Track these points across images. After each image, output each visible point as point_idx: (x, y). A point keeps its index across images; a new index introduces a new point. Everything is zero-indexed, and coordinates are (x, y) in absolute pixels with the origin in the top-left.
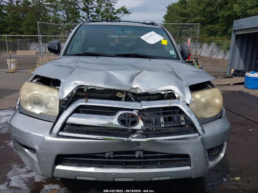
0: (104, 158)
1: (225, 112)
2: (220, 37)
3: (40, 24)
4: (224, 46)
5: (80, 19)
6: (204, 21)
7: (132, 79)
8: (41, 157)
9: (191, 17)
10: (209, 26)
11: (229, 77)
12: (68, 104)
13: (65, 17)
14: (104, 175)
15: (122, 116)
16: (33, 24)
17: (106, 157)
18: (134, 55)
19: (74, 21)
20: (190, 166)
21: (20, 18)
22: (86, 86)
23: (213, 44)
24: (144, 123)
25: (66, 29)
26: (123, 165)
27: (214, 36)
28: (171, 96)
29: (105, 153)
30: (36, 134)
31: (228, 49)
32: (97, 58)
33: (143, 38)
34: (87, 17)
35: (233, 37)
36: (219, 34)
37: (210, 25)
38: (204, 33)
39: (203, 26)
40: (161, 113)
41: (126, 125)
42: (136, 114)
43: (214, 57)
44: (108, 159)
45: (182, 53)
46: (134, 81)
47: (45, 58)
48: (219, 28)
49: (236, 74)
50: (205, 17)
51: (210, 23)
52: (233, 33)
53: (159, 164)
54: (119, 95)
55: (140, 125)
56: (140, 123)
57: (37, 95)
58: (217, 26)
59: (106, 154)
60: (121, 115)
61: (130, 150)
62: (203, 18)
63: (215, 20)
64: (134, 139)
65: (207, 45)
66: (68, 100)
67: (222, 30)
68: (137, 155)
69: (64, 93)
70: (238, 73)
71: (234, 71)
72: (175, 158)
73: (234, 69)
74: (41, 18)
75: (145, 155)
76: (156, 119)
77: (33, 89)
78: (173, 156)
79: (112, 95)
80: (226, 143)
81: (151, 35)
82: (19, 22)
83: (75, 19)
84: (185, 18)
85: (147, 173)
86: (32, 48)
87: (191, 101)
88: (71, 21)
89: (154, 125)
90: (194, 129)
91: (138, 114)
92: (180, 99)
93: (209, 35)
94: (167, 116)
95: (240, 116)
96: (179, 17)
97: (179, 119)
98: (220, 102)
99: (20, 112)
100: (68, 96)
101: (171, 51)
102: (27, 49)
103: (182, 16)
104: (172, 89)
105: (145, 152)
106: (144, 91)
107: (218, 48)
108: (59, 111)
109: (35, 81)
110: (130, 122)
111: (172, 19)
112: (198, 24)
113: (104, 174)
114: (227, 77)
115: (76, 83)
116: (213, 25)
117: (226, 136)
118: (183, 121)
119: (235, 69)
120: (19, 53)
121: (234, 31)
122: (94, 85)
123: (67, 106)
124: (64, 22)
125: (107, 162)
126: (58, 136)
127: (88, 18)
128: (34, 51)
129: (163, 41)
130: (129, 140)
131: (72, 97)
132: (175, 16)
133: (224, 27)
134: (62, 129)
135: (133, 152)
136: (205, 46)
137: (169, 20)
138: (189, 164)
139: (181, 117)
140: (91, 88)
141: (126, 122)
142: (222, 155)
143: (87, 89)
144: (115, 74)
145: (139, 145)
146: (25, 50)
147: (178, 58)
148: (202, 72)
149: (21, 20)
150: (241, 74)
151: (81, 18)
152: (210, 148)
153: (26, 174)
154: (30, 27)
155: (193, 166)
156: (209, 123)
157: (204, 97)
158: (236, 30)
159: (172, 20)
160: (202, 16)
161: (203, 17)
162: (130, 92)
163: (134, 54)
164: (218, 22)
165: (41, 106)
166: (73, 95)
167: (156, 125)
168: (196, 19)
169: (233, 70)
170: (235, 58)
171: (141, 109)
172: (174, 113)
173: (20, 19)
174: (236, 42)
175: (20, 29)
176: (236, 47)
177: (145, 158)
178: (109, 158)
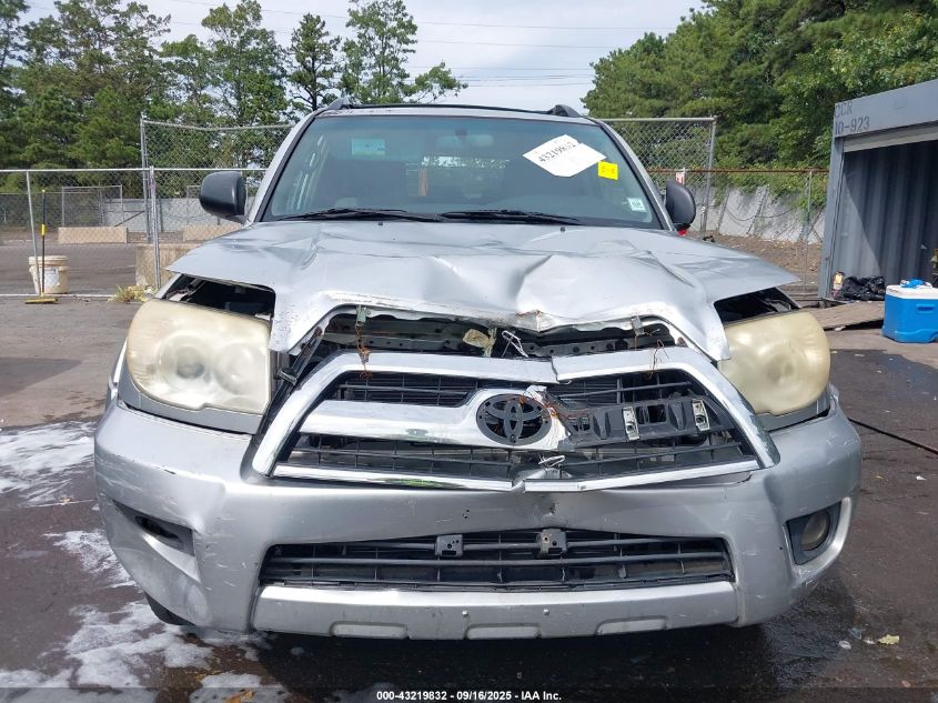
0: (430, 554)
1: (837, 398)
2: (786, 164)
3: (150, 128)
4: (800, 197)
5: (284, 114)
6: (729, 109)
7: (516, 283)
8: (210, 555)
9: (681, 98)
10: (746, 130)
11: (829, 304)
12: (302, 369)
13: (230, 106)
14: (434, 615)
15: (491, 406)
16: (118, 132)
17: (439, 551)
18: (505, 216)
19: (263, 118)
20: (731, 579)
21: (68, 111)
22: (363, 306)
23: (761, 193)
24: (567, 429)
25: (236, 148)
26: (497, 580)
27: (765, 162)
28: (655, 335)
29: (432, 539)
30: (195, 476)
31: (819, 206)
32: (381, 224)
33: (533, 156)
34: (309, 106)
35: (836, 162)
36: (783, 154)
37: (749, 126)
38: (728, 153)
39: (723, 127)
40: (619, 395)
41: (504, 435)
42: (539, 398)
43: (768, 235)
44: (442, 558)
45: (670, 208)
46: (523, 291)
47: (165, 249)
48: (780, 134)
49: (853, 291)
50: (731, 96)
51: (750, 118)
52: (833, 146)
53: (623, 573)
54: (471, 338)
55: (555, 436)
56: (552, 428)
57: (187, 345)
58: (774, 128)
59: (438, 540)
60: (487, 403)
61: (522, 525)
62: (722, 102)
63: (763, 107)
64: (535, 483)
65: (741, 194)
66: (302, 353)
67: (795, 142)
68: (545, 544)
69: (289, 331)
70: (859, 289)
71: (844, 282)
72: (676, 553)
73: (843, 274)
74: (148, 112)
75: (571, 544)
76: (607, 415)
77: (176, 323)
78: (669, 544)
79: (448, 342)
80: (847, 500)
81: (561, 149)
82: (66, 126)
83: (267, 114)
84: (658, 103)
85: (583, 605)
86: (112, 217)
87: (726, 350)
88: (252, 119)
89: (603, 434)
90: (740, 446)
91: (546, 399)
92: (686, 346)
93: (748, 162)
94: (645, 404)
95: (879, 432)
96: (637, 98)
97: (687, 412)
98: (821, 359)
99: (129, 406)
100: (304, 341)
101: (631, 201)
102: (95, 223)
103: (649, 96)
104: (656, 313)
105: (573, 534)
106: (558, 323)
107: (782, 204)
108: (272, 394)
109: (178, 297)
110: (519, 427)
111: (613, 107)
112: (711, 119)
113: (433, 611)
114: (821, 303)
115: (328, 297)
116: (760, 126)
117: (848, 474)
118: (701, 419)
119: (848, 276)
120: (66, 235)
121: (838, 139)
122: (387, 303)
123: (299, 374)
124: (230, 122)
125: (442, 568)
126: (271, 479)
127: (315, 108)
128: (122, 230)
129: (603, 168)
130: (517, 490)
131: (317, 345)
132: (622, 96)
133: (800, 133)
134: (283, 456)
135: (530, 535)
136: (734, 198)
137: (604, 109)
138: (728, 572)
139: (694, 405)
140: (377, 313)
141: (507, 426)
142: (837, 544)
143: (367, 318)
144: (455, 269)
145: (552, 509)
146: (88, 225)
147: (658, 224)
148: (754, 260)
149: (75, 120)
150: (870, 290)
151: (289, 109)
152: (796, 516)
153: (134, 641)
154: (108, 145)
155: (740, 579)
156: (789, 430)
157: (768, 341)
158: (845, 138)
159: (614, 110)
160: (719, 95)
161: (722, 98)
162: (512, 329)
163: (504, 212)
164: (778, 115)
165: (207, 379)
166: (320, 339)
167: (608, 435)
168: (698, 104)
169: (839, 279)
170: (846, 234)
171: (555, 382)
172: (668, 393)
173: (71, 114)
174: (848, 179)
175: (72, 150)
176: (845, 197)
177: (571, 553)
178: (448, 554)
